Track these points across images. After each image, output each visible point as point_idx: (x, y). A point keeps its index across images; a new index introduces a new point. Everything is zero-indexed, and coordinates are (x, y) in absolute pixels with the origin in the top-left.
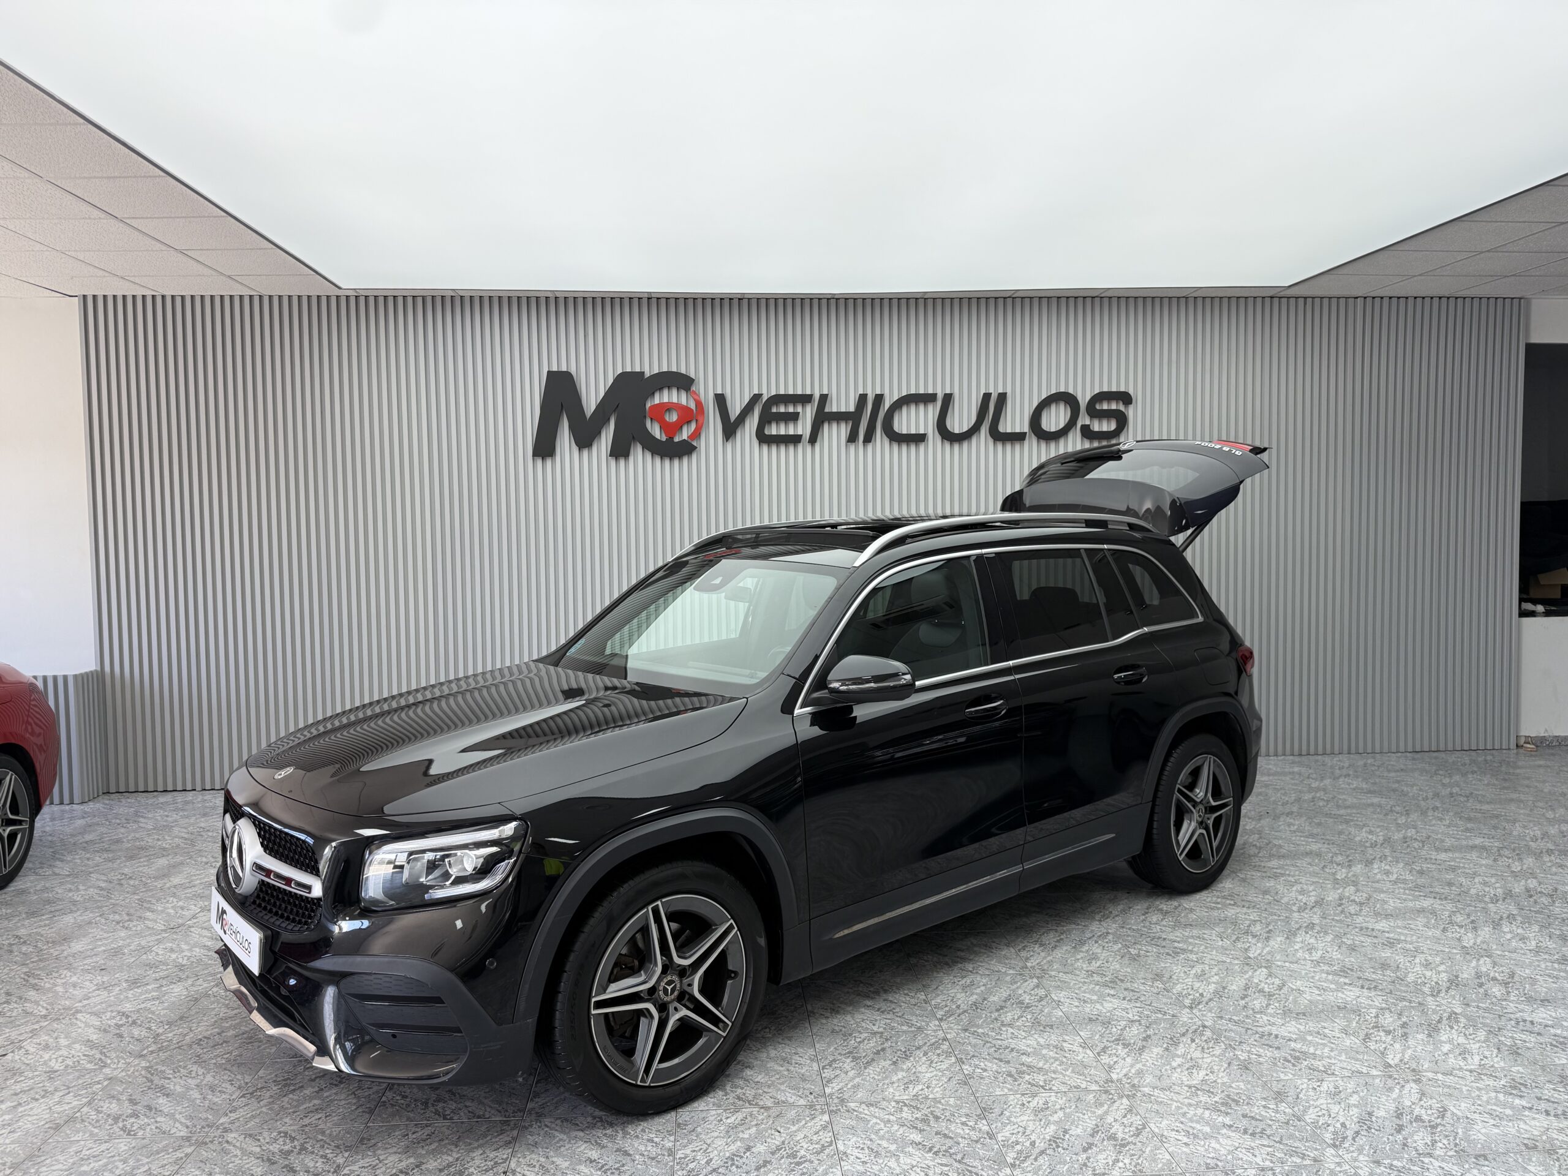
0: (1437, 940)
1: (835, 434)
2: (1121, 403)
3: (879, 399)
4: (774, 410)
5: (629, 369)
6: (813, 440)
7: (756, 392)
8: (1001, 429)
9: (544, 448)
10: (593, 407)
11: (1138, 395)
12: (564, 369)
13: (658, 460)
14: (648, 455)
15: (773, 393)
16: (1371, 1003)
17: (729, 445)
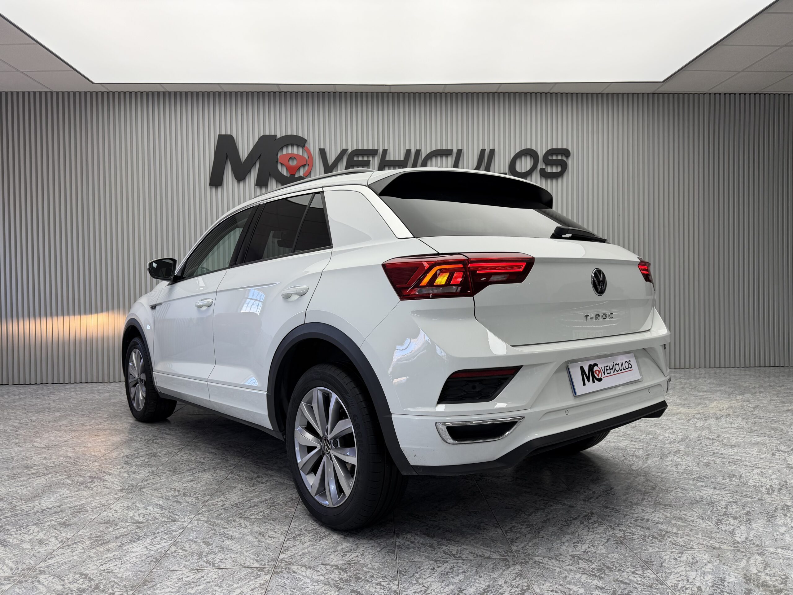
0: (769, 461)
2: (564, 156)
3: (418, 153)
4: (355, 158)
5: (267, 133)
7: (344, 148)
9: (216, 181)
11: (574, 152)
12: (229, 133)
15: (355, 148)
16: (721, 498)
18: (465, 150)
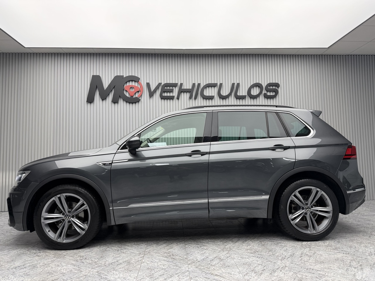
1: (185, 96)
2: (276, 87)
3: (199, 85)
4: (166, 88)
5: (119, 75)
6: (178, 98)
7: (160, 82)
8: (238, 94)
9: (90, 100)
10: (107, 86)
11: (281, 85)
12: (98, 75)
13: (128, 104)
14: (125, 103)
15: (165, 83)
17: (151, 99)
18: (224, 84)
